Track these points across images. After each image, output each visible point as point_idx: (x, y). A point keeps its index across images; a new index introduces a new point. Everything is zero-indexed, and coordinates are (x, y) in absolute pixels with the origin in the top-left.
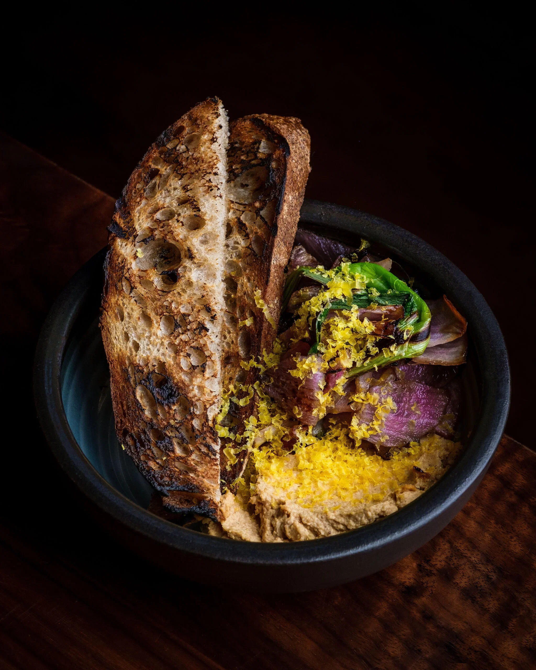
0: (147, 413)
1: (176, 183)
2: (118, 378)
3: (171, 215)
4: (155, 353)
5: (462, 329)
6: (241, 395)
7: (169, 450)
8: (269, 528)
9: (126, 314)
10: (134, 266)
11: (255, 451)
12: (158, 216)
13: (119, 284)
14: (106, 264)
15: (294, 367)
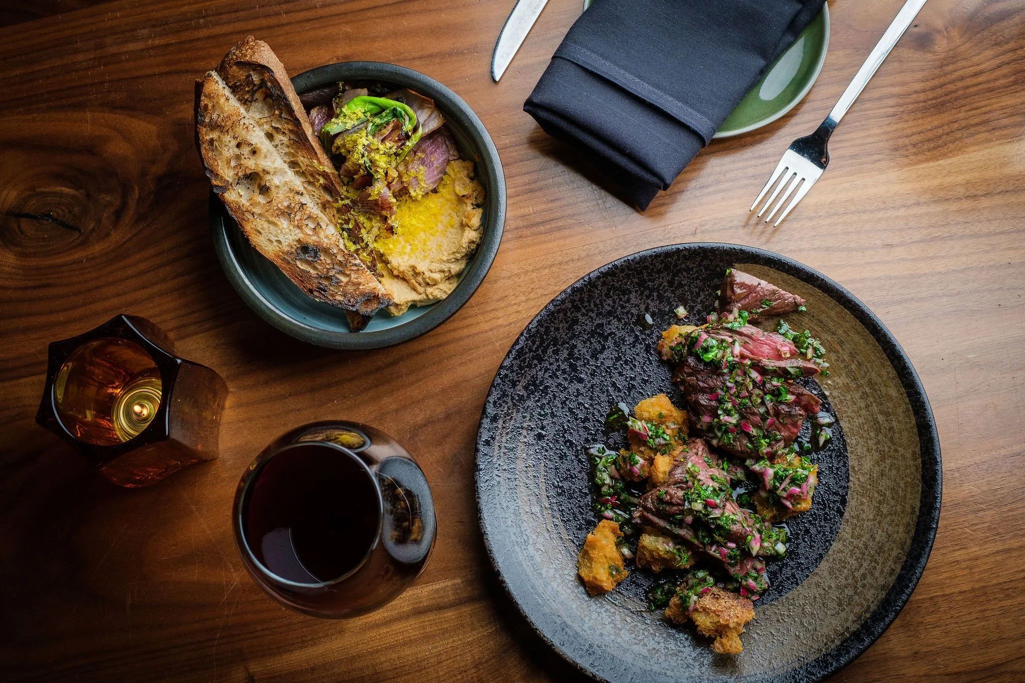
0: (312, 271)
1: (227, 138)
2: (284, 265)
3: (238, 157)
4: (291, 238)
5: (431, 104)
6: (347, 222)
7: (338, 282)
8: (417, 285)
9: (260, 230)
10: (244, 201)
11: (375, 245)
12: (233, 164)
13: (244, 217)
14: (230, 213)
15: (370, 195)
